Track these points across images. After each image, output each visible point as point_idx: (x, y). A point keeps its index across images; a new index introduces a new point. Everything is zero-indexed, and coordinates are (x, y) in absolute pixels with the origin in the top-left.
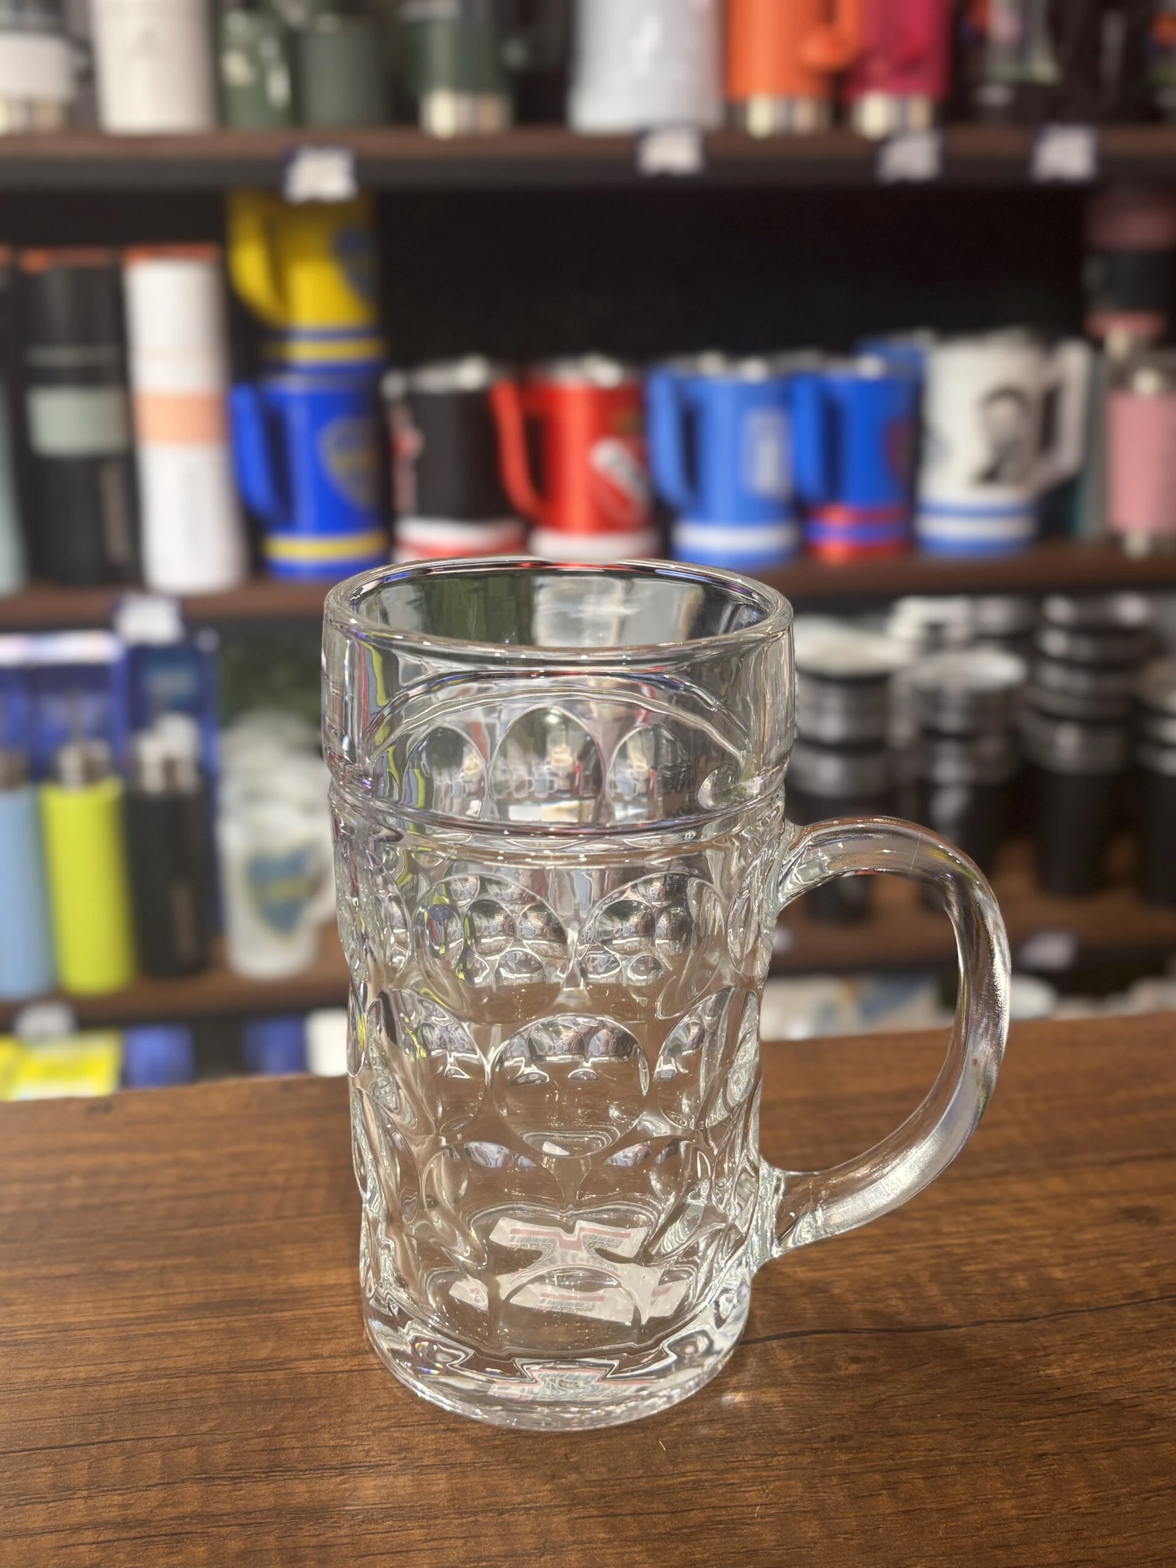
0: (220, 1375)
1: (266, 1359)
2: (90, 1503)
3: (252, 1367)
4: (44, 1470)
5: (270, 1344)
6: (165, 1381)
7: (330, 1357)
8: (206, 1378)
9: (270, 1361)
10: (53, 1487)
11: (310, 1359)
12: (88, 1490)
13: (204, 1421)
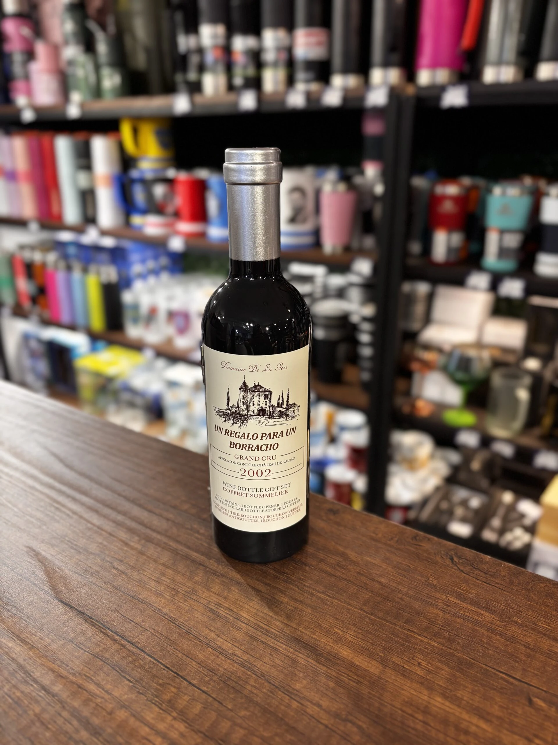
0: (272, 687)
1: (297, 691)
2: (173, 722)
3: (288, 691)
4: (173, 689)
5: (305, 682)
6: (249, 673)
7: (325, 710)
8: (266, 684)
9: (298, 693)
10: (170, 701)
11: (314, 704)
12: (179, 714)
13: (246, 709)
